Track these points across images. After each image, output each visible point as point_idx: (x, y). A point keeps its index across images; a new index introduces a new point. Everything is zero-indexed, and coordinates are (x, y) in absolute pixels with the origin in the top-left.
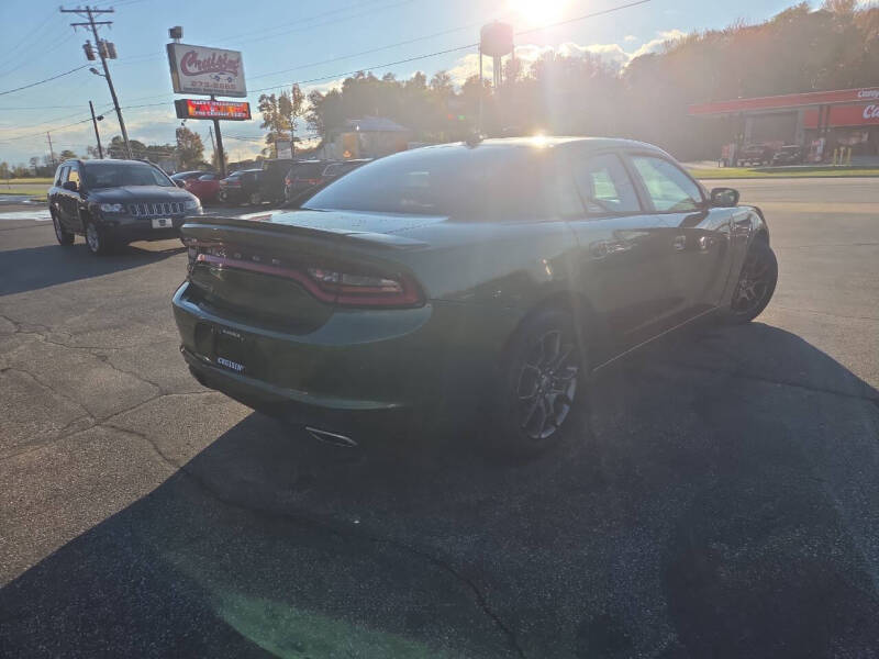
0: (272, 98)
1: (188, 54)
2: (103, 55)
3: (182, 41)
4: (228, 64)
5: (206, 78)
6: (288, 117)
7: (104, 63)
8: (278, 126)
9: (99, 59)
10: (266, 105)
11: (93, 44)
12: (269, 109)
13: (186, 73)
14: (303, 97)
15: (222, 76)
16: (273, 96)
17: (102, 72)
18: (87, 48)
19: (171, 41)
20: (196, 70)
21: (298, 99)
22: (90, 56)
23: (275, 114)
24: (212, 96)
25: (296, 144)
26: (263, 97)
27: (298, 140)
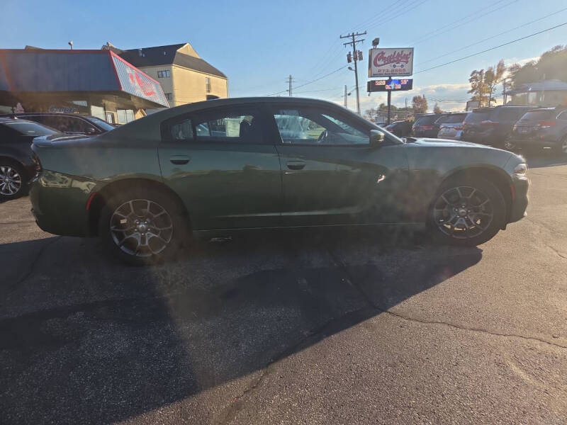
0: (481, 73)
1: (379, 54)
2: (355, 59)
3: (378, 47)
4: (403, 57)
5: (388, 67)
6: (490, 84)
7: (356, 64)
8: (482, 91)
9: (353, 62)
10: (475, 78)
11: (352, 53)
12: (477, 80)
13: (376, 65)
14: (505, 70)
15: (397, 65)
16: (482, 71)
17: (354, 68)
18: (349, 56)
19: (372, 47)
20: (383, 63)
21: (501, 71)
22: (349, 61)
23: (480, 85)
24: (390, 77)
25: (492, 102)
26: (474, 72)
27: (493, 100)
